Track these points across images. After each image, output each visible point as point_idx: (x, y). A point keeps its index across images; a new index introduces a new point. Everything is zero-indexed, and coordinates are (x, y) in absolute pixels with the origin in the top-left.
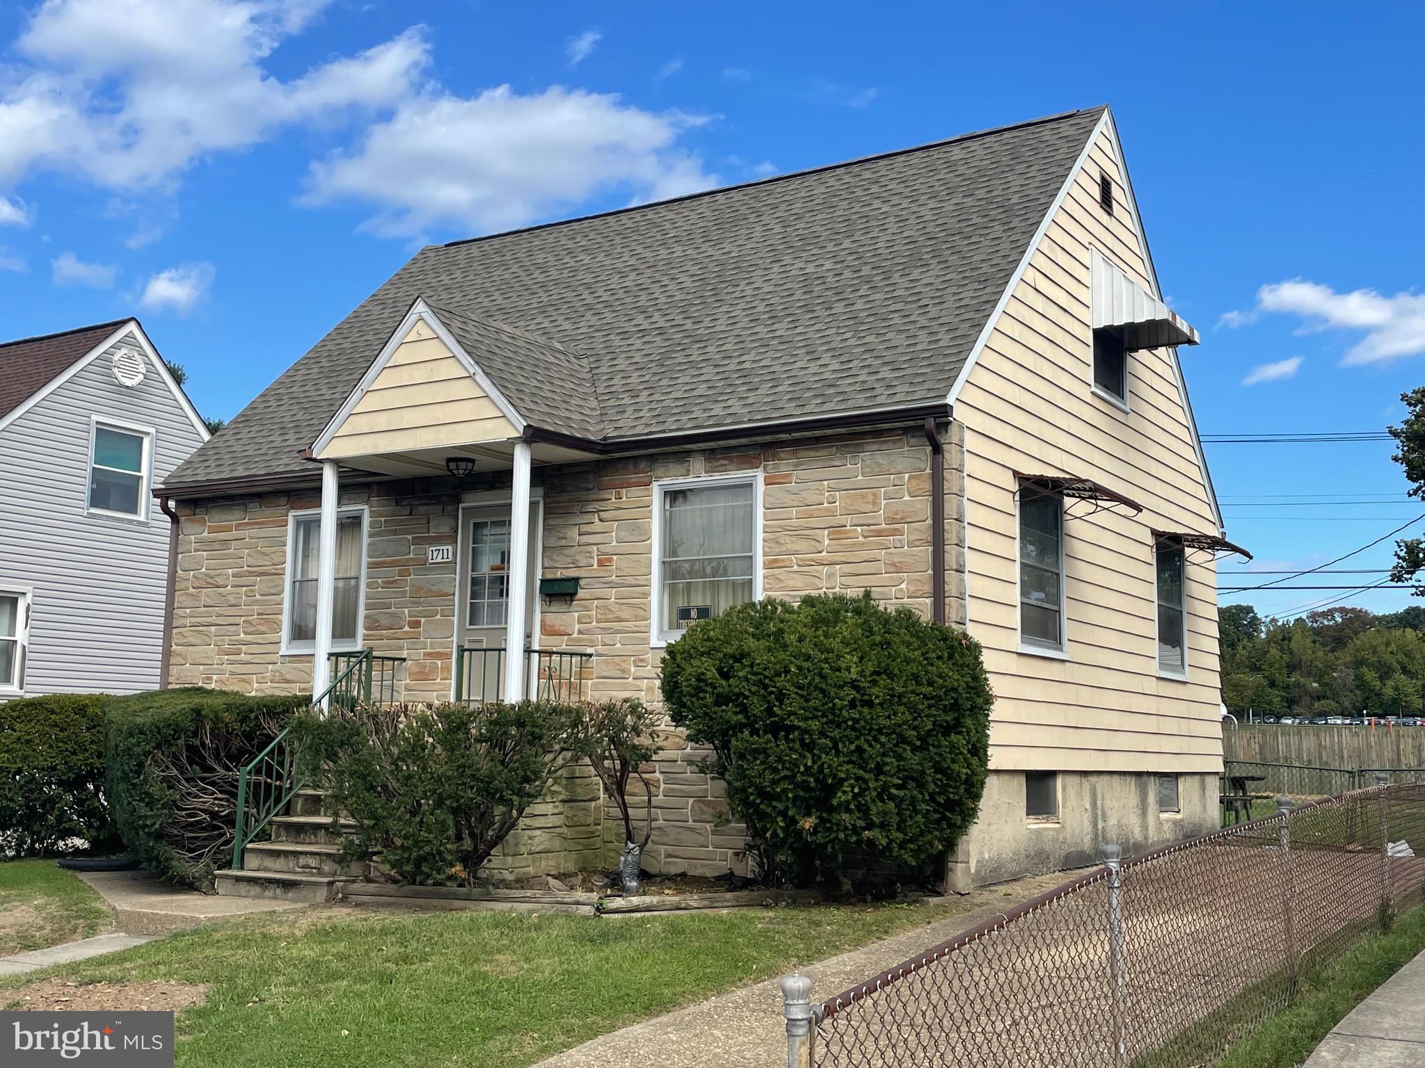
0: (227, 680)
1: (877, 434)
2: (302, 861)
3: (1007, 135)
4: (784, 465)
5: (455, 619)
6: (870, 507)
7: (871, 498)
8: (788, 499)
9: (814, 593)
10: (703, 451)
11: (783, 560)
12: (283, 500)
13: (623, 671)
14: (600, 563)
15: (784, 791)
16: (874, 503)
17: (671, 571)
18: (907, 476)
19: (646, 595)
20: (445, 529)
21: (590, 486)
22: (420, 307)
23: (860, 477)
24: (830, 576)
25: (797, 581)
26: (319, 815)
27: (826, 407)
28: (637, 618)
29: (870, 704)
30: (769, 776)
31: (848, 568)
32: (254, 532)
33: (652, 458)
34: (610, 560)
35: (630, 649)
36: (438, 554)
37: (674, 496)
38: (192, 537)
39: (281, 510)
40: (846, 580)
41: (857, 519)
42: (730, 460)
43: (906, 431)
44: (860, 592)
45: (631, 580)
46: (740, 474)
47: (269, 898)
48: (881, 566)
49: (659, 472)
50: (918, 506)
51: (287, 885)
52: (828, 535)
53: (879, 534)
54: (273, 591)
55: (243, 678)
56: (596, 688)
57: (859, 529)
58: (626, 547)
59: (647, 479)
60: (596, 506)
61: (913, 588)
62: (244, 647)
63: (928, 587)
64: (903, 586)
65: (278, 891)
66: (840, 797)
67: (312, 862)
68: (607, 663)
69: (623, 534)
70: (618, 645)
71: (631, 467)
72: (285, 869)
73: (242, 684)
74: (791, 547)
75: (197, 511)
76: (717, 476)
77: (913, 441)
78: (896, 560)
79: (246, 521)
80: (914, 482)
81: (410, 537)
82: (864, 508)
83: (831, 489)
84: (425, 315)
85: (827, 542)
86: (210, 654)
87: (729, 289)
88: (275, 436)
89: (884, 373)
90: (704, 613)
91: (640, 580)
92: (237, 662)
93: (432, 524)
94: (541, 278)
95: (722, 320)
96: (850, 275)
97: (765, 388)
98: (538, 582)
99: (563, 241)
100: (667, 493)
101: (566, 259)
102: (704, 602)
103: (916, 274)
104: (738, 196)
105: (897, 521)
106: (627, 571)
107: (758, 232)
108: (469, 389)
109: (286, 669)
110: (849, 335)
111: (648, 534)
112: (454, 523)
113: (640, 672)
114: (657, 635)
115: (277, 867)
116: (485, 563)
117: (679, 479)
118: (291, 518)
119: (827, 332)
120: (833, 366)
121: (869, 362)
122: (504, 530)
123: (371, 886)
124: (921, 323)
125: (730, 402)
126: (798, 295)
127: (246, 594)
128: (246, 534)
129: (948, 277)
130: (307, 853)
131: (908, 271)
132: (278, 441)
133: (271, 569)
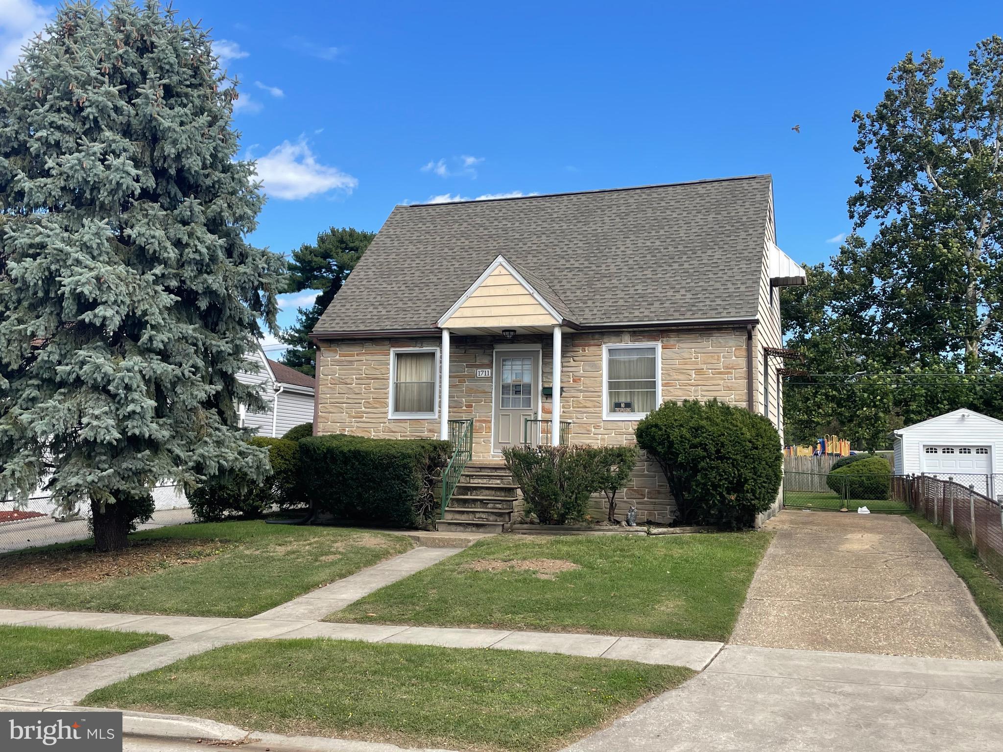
0: (355, 431)
1: (718, 329)
2: (478, 515)
3: (724, 183)
4: (672, 341)
5: (493, 405)
6: (716, 361)
7: (716, 357)
8: (674, 356)
9: (688, 398)
10: (629, 332)
11: (672, 383)
12: (387, 343)
13: (588, 431)
14: (574, 381)
15: (724, 484)
16: (718, 360)
17: (611, 385)
18: (734, 348)
19: (600, 396)
20: (485, 361)
21: (568, 345)
22: (500, 259)
23: (711, 348)
24: (696, 391)
25: (680, 393)
26: (467, 495)
27: (696, 316)
28: (595, 407)
29: (757, 448)
30: (718, 478)
31: (704, 388)
32: (369, 357)
33: (602, 334)
34: (580, 380)
35: (591, 421)
36: (482, 373)
37: (610, 351)
38: (329, 359)
39: (386, 347)
40: (703, 393)
41: (709, 366)
42: (644, 337)
43: (734, 329)
44: (712, 399)
45: (592, 389)
46: (649, 343)
48: (721, 387)
49: (605, 340)
50: (740, 362)
51: (478, 526)
52: (695, 373)
53: (721, 373)
54: (382, 387)
55: (365, 430)
56: (573, 438)
57: (710, 371)
58: (587, 374)
59: (599, 343)
60: (572, 354)
61: (737, 398)
62: (365, 415)
63: (745, 397)
64: (733, 396)
65: (474, 529)
66: (747, 487)
67: (484, 516)
68: (579, 427)
69: (587, 368)
70: (585, 419)
71: (590, 336)
72: (468, 519)
74: (675, 377)
75: (332, 345)
76: (637, 344)
77: (737, 333)
78: (730, 385)
79: (364, 351)
80: (738, 351)
81: (465, 364)
82: (713, 361)
83: (695, 352)
84: (504, 264)
85: (694, 376)
86: (344, 418)
87: (607, 250)
88: (371, 309)
89: (719, 302)
90: (628, 405)
91: (597, 389)
92: (361, 422)
93: (478, 358)
94: (486, 232)
95: (612, 266)
96: (673, 249)
97: (657, 304)
98: (540, 388)
99: (487, 212)
100: (609, 350)
101: (496, 223)
102: (628, 401)
103: (709, 252)
104: (584, 198)
105: (729, 368)
106: (589, 385)
107: (607, 219)
108: (528, 300)
109: (392, 426)
110: (689, 281)
111: (599, 369)
112: (491, 359)
113: (597, 431)
114: (606, 415)
115: (463, 519)
116: (509, 378)
117: (618, 344)
118: (392, 352)
119: (676, 278)
120: (689, 296)
121: (707, 295)
122: (519, 363)
123: (525, 526)
124: (726, 277)
125: (641, 310)
126: (649, 257)
127: (365, 388)
128: (363, 358)
129: (728, 256)
130: (481, 512)
131: (704, 250)
132: (375, 312)
133: (381, 376)
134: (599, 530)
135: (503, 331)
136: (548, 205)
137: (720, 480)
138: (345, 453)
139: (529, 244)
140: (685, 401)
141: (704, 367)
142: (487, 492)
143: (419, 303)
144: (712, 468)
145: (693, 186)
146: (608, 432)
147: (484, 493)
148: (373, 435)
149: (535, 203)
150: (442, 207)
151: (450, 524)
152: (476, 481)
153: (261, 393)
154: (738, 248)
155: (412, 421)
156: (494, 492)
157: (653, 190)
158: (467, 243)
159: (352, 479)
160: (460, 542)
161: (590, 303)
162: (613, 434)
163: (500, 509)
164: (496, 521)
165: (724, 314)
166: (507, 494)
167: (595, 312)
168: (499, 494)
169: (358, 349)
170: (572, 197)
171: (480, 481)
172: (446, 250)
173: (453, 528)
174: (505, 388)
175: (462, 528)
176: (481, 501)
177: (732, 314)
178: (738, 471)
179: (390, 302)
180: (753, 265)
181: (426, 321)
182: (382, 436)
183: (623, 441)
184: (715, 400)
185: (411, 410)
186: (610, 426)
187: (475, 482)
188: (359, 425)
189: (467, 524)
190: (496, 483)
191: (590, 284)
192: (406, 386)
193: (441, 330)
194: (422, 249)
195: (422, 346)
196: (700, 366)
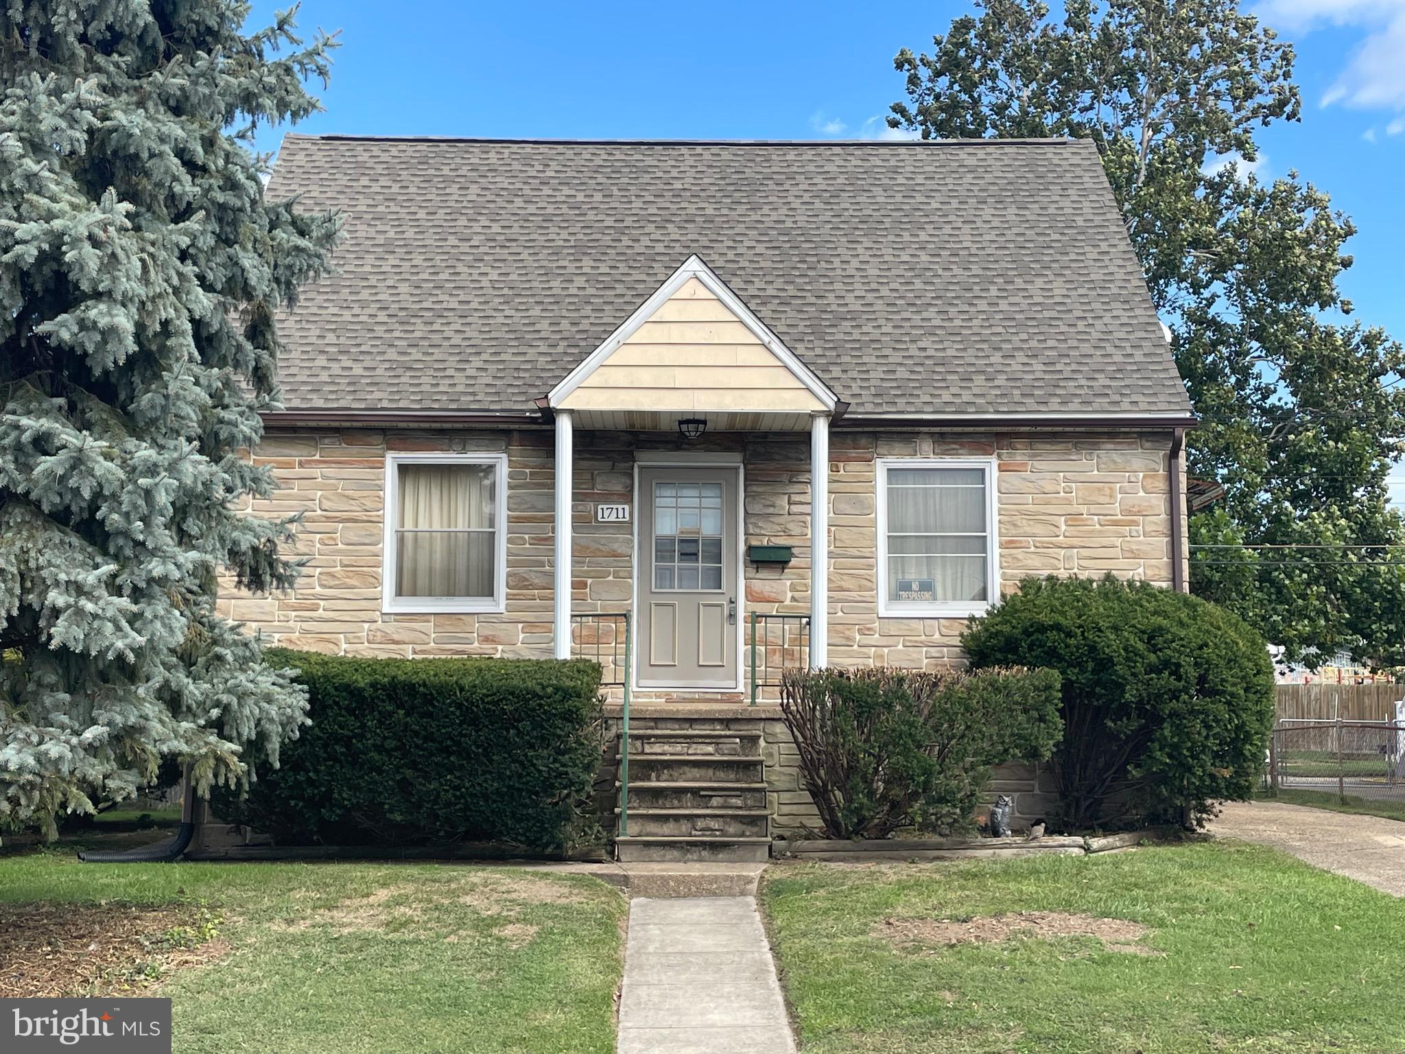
0: (299, 639)
1: (1112, 436)
2: (700, 824)
4: (1020, 456)
5: (635, 582)
6: (1107, 500)
7: (1108, 492)
8: (1024, 486)
9: (1055, 573)
10: (932, 434)
11: (1020, 542)
12: (378, 439)
13: (848, 639)
15: (1212, 745)
16: (1111, 497)
17: (895, 543)
18: (1141, 475)
19: (870, 567)
20: (617, 486)
21: (803, 457)
22: (693, 264)
23: (1096, 472)
24: (1068, 558)
25: (1039, 562)
26: (649, 780)
27: (1071, 407)
28: (861, 588)
30: (1204, 733)
31: (1085, 552)
32: (330, 471)
33: (875, 436)
35: (853, 618)
36: (609, 513)
37: (893, 473)
39: (377, 450)
40: (1084, 563)
41: (1093, 509)
42: (962, 445)
43: (1141, 435)
44: (1103, 574)
45: (855, 552)
46: (973, 458)
47: (693, 861)
48: (1117, 552)
49: (881, 450)
50: (1154, 502)
51: (714, 847)
52: (1066, 521)
53: (1116, 523)
54: (367, 541)
55: (322, 637)
57: (1096, 518)
58: (843, 520)
59: (869, 456)
61: (1150, 573)
62: (322, 603)
63: (1165, 573)
64: (1141, 570)
65: (704, 853)
67: (714, 824)
69: (844, 507)
70: (840, 614)
71: (849, 441)
72: (676, 832)
73: (322, 644)
74: (1028, 529)
76: (948, 458)
77: (1148, 445)
78: (1134, 547)
79: (317, 457)
80: (1149, 481)
82: (1101, 499)
83: (1066, 480)
85: (1063, 527)
86: (268, 609)
87: (823, 264)
88: (321, 361)
89: (1102, 380)
90: (927, 587)
91: (866, 552)
92: (312, 619)
93: (598, 480)
94: (532, 209)
95: (850, 298)
96: (961, 272)
97: (979, 380)
98: (742, 548)
99: (516, 166)
100: (889, 470)
101: (547, 191)
102: (925, 577)
103: (1039, 283)
104: (726, 154)
105: (1133, 514)
106: (848, 543)
107: (796, 203)
108: (763, 357)
109: (391, 628)
110: (1025, 336)
111: (872, 508)
112: (629, 482)
113: (867, 640)
114: (884, 607)
115: (666, 832)
116: (667, 525)
117: (908, 459)
118: (391, 460)
119: (995, 330)
120: (1038, 366)
121: (1074, 367)
122: (695, 493)
123: (818, 843)
124: (1096, 335)
125: (954, 390)
126: (918, 284)
127: (322, 542)
128: (317, 472)
129: (1081, 291)
130: (705, 816)
131: (1028, 278)
132: (336, 368)
133: (362, 515)
134: (984, 847)
135: (681, 423)
136: (649, 161)
138: (361, 691)
139: (645, 241)
140: (1052, 578)
141: (1084, 510)
142: (696, 772)
143: (438, 354)
144: (1194, 713)
146: (890, 641)
147: (689, 775)
148: (343, 649)
149: (618, 155)
150: (403, 146)
151: (648, 844)
152: (657, 748)
154: (1093, 277)
155: (441, 620)
156: (710, 772)
157: (868, 150)
158: (496, 228)
159: (379, 749)
160: (728, 884)
162: (900, 647)
163: (740, 808)
164: (743, 835)
165: (1125, 405)
166: (741, 775)
168: (721, 774)
169: (305, 453)
170: (699, 149)
171: (666, 748)
172: (452, 241)
173: (655, 853)
174: (665, 548)
175: (676, 853)
176: (695, 792)
177: (1141, 407)
178: (1238, 716)
179: (363, 348)
182: (366, 651)
183: (920, 660)
184: (1112, 576)
185: (431, 593)
186: (893, 629)
187: (657, 751)
188: (305, 625)
189: (688, 843)
190: (706, 751)
191: (821, 336)
192: (416, 539)
194: (391, 234)
195: (464, 450)
196: (1075, 509)
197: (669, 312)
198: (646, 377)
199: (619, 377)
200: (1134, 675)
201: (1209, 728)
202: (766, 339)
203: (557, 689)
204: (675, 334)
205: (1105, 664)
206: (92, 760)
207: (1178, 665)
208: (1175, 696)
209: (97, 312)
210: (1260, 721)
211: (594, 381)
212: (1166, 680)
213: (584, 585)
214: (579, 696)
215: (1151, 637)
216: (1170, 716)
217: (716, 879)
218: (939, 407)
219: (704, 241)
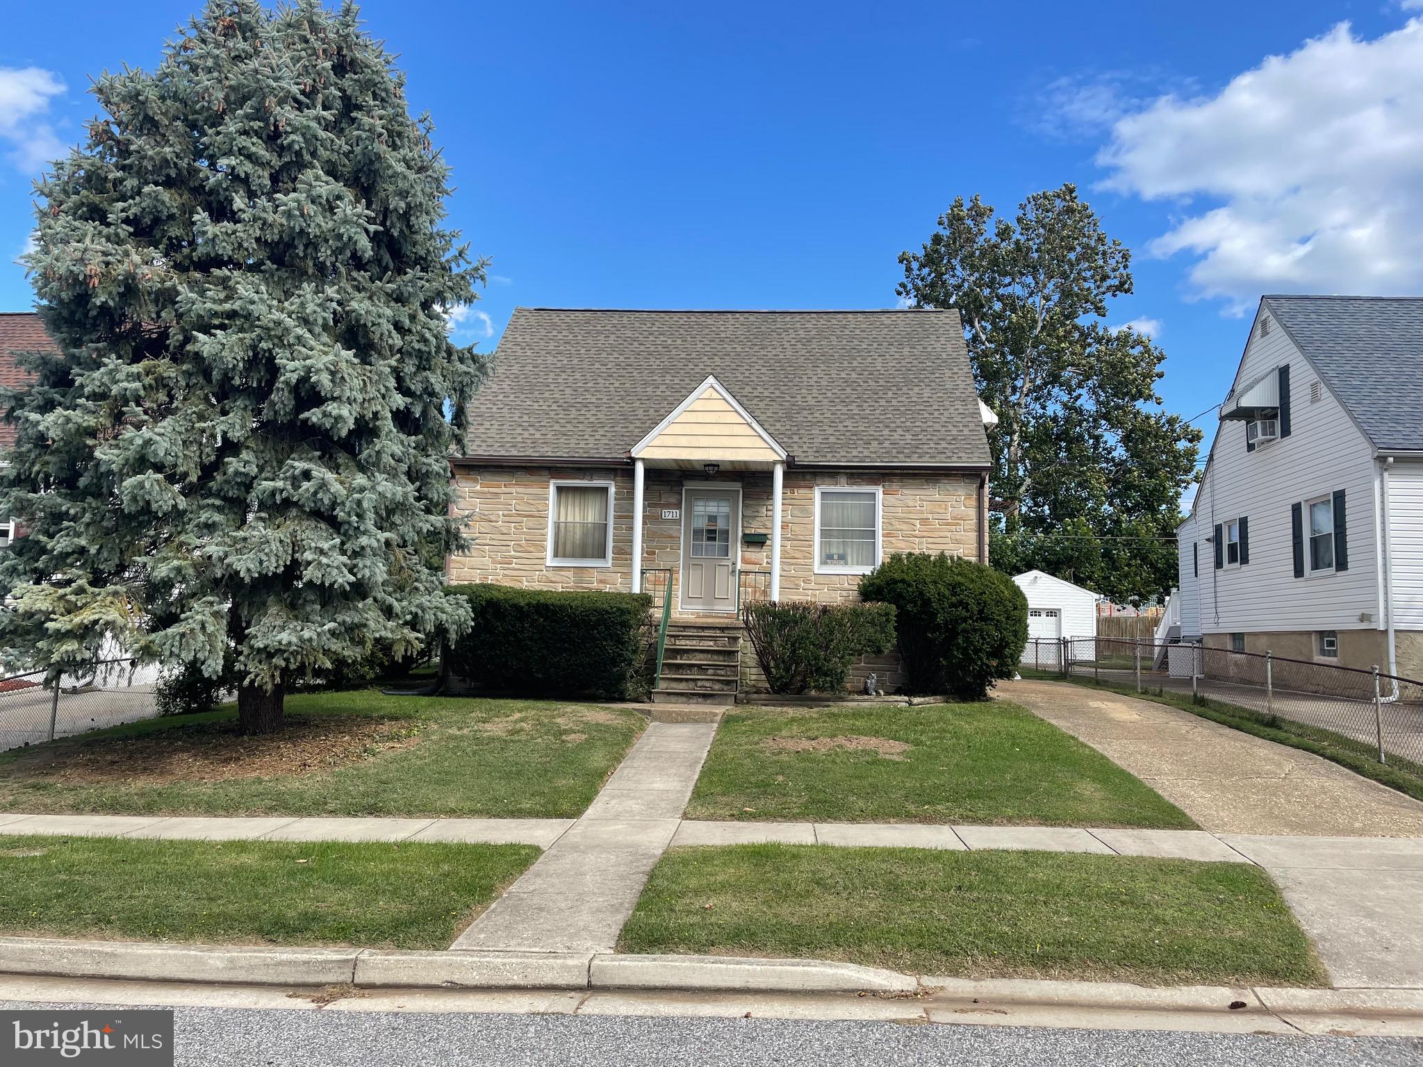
1: (947, 476)
2: (699, 684)
4: (895, 486)
5: (682, 552)
6: (943, 511)
7: (944, 507)
8: (897, 503)
9: (912, 551)
10: (846, 474)
11: (894, 534)
12: (546, 473)
13: (797, 585)
16: (946, 509)
17: (825, 533)
18: (963, 497)
19: (810, 546)
20: (673, 500)
22: (711, 380)
23: (937, 496)
24: (921, 543)
25: (904, 545)
26: (676, 659)
27: (924, 459)
28: (805, 558)
31: (930, 540)
32: (521, 490)
33: (815, 475)
34: (788, 526)
35: (800, 574)
36: (671, 514)
37: (824, 495)
38: (468, 489)
39: (545, 479)
40: (929, 546)
41: (936, 516)
42: (863, 480)
43: (963, 475)
44: (938, 552)
45: (802, 538)
46: (869, 487)
47: (693, 703)
48: (949, 540)
49: (818, 482)
50: (970, 513)
51: (704, 696)
52: (920, 523)
53: (948, 524)
54: (539, 527)
55: (514, 578)
57: (937, 521)
58: (796, 520)
59: (811, 485)
61: (966, 552)
62: (514, 560)
63: (975, 552)
64: (961, 551)
67: (707, 684)
68: (786, 581)
69: (796, 513)
70: (793, 572)
71: (800, 477)
72: (686, 688)
73: (514, 582)
74: (899, 527)
75: (471, 473)
76: (855, 487)
77: (967, 481)
78: (958, 538)
79: (514, 482)
80: (967, 501)
81: (646, 503)
82: (940, 511)
83: (921, 500)
84: (714, 385)
85: (918, 526)
86: (486, 563)
87: (797, 379)
88: (519, 430)
89: (944, 445)
90: (842, 558)
91: (808, 538)
92: (509, 569)
93: (663, 496)
94: (642, 348)
95: (809, 398)
96: (873, 383)
97: (875, 444)
98: (740, 534)
99: (637, 325)
100: (822, 493)
101: (652, 338)
102: (841, 552)
103: (916, 390)
104: (752, 318)
105: (958, 519)
106: (798, 533)
107: (787, 345)
108: (745, 430)
109: (550, 574)
110: (903, 420)
111: (811, 514)
112: (680, 498)
113: (807, 586)
114: (817, 568)
115: (681, 688)
116: (700, 521)
117: (832, 487)
118: (553, 484)
119: (888, 416)
120: (909, 437)
121: (929, 437)
122: (714, 503)
123: (763, 696)
124: (944, 419)
125: (859, 449)
126: (849, 390)
127: (515, 527)
128: (513, 490)
129: (939, 395)
130: (702, 680)
131: (910, 387)
132: (526, 434)
133: (537, 514)
134: (853, 700)
135: (705, 466)
136: (710, 322)
137: (983, 644)
138: (522, 608)
139: (701, 366)
140: (910, 554)
141: (930, 516)
142: (702, 656)
143: (581, 427)
144: (975, 630)
145: (875, 315)
146: (821, 587)
147: (698, 657)
148: (525, 585)
149: (693, 319)
150: (577, 314)
151: (669, 694)
152: (683, 642)
153: (462, 528)
154: (947, 387)
155: (577, 570)
156: (709, 656)
157: (831, 316)
158: (622, 358)
159: (531, 639)
160: (706, 716)
161: (796, 438)
162: (826, 590)
163: (723, 676)
164: (723, 690)
165: (954, 459)
166: (726, 658)
167: (805, 449)
168: (716, 657)
169: (508, 480)
170: (738, 315)
171: (688, 642)
172: (597, 365)
173: (673, 698)
174: (697, 533)
175: (684, 699)
176: (699, 666)
177: (964, 459)
178: (1001, 633)
179: (542, 424)
180: (969, 406)
181: (597, 449)
182: (537, 586)
183: (837, 598)
184: (942, 553)
185: (573, 556)
186: (821, 580)
187: (683, 644)
188: (506, 572)
189: (691, 694)
190: (709, 645)
191: (790, 418)
192: (566, 527)
193: (633, 461)
194: (565, 362)
195: (591, 479)
196: (925, 516)
197: (698, 405)
198: (684, 441)
199: (669, 441)
200: (943, 609)
201: (984, 639)
202: (749, 421)
203: (619, 609)
204: (700, 417)
205: (927, 602)
206: (335, 641)
207: (968, 604)
208: (965, 620)
209: (331, 407)
210: (1016, 636)
211: (655, 443)
212: (961, 612)
213: (654, 553)
214: (629, 613)
215: (954, 587)
216: (962, 631)
217: (698, 713)
218: (849, 459)
219: (733, 366)
